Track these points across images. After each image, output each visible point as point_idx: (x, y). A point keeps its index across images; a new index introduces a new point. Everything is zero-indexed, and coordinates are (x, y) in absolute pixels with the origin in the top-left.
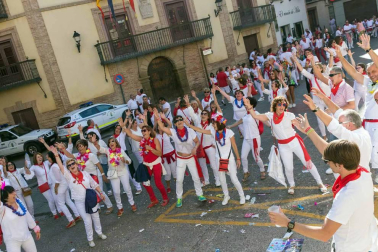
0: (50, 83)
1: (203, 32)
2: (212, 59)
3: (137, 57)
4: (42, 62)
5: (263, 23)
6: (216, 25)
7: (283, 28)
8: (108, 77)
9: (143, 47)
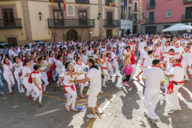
0: (26, 30)
1: (91, 24)
2: (93, 35)
3: (63, 28)
4: (24, 21)
5: (115, 27)
6: (97, 23)
7: (123, 30)
8: (50, 33)
9: (66, 25)
